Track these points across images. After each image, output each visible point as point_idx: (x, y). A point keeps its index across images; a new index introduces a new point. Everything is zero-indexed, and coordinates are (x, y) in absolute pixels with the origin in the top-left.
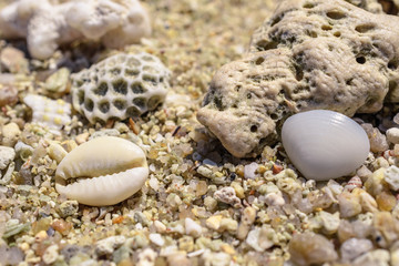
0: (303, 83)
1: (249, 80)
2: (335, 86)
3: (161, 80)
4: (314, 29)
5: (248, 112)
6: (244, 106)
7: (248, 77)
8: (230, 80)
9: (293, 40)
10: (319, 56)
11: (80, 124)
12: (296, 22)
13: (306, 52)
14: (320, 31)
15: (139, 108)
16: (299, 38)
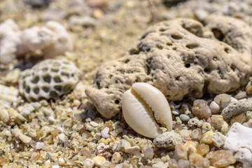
0: (150, 76)
1: (118, 72)
2: (168, 79)
3: (73, 75)
4: (162, 45)
5: (114, 91)
6: (112, 88)
7: (118, 70)
8: (107, 71)
9: (148, 50)
10: (161, 61)
11: (22, 101)
12: (153, 39)
13: (154, 58)
14: (165, 46)
15: (58, 92)
16: (152, 49)
